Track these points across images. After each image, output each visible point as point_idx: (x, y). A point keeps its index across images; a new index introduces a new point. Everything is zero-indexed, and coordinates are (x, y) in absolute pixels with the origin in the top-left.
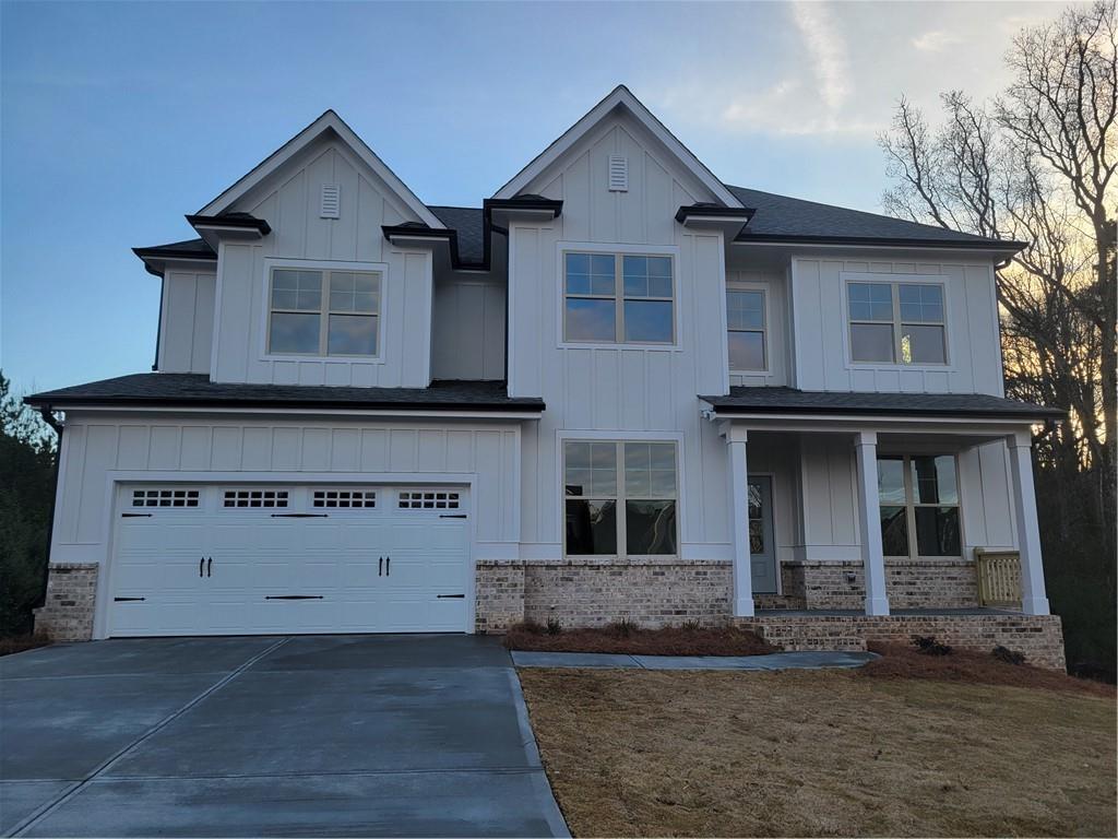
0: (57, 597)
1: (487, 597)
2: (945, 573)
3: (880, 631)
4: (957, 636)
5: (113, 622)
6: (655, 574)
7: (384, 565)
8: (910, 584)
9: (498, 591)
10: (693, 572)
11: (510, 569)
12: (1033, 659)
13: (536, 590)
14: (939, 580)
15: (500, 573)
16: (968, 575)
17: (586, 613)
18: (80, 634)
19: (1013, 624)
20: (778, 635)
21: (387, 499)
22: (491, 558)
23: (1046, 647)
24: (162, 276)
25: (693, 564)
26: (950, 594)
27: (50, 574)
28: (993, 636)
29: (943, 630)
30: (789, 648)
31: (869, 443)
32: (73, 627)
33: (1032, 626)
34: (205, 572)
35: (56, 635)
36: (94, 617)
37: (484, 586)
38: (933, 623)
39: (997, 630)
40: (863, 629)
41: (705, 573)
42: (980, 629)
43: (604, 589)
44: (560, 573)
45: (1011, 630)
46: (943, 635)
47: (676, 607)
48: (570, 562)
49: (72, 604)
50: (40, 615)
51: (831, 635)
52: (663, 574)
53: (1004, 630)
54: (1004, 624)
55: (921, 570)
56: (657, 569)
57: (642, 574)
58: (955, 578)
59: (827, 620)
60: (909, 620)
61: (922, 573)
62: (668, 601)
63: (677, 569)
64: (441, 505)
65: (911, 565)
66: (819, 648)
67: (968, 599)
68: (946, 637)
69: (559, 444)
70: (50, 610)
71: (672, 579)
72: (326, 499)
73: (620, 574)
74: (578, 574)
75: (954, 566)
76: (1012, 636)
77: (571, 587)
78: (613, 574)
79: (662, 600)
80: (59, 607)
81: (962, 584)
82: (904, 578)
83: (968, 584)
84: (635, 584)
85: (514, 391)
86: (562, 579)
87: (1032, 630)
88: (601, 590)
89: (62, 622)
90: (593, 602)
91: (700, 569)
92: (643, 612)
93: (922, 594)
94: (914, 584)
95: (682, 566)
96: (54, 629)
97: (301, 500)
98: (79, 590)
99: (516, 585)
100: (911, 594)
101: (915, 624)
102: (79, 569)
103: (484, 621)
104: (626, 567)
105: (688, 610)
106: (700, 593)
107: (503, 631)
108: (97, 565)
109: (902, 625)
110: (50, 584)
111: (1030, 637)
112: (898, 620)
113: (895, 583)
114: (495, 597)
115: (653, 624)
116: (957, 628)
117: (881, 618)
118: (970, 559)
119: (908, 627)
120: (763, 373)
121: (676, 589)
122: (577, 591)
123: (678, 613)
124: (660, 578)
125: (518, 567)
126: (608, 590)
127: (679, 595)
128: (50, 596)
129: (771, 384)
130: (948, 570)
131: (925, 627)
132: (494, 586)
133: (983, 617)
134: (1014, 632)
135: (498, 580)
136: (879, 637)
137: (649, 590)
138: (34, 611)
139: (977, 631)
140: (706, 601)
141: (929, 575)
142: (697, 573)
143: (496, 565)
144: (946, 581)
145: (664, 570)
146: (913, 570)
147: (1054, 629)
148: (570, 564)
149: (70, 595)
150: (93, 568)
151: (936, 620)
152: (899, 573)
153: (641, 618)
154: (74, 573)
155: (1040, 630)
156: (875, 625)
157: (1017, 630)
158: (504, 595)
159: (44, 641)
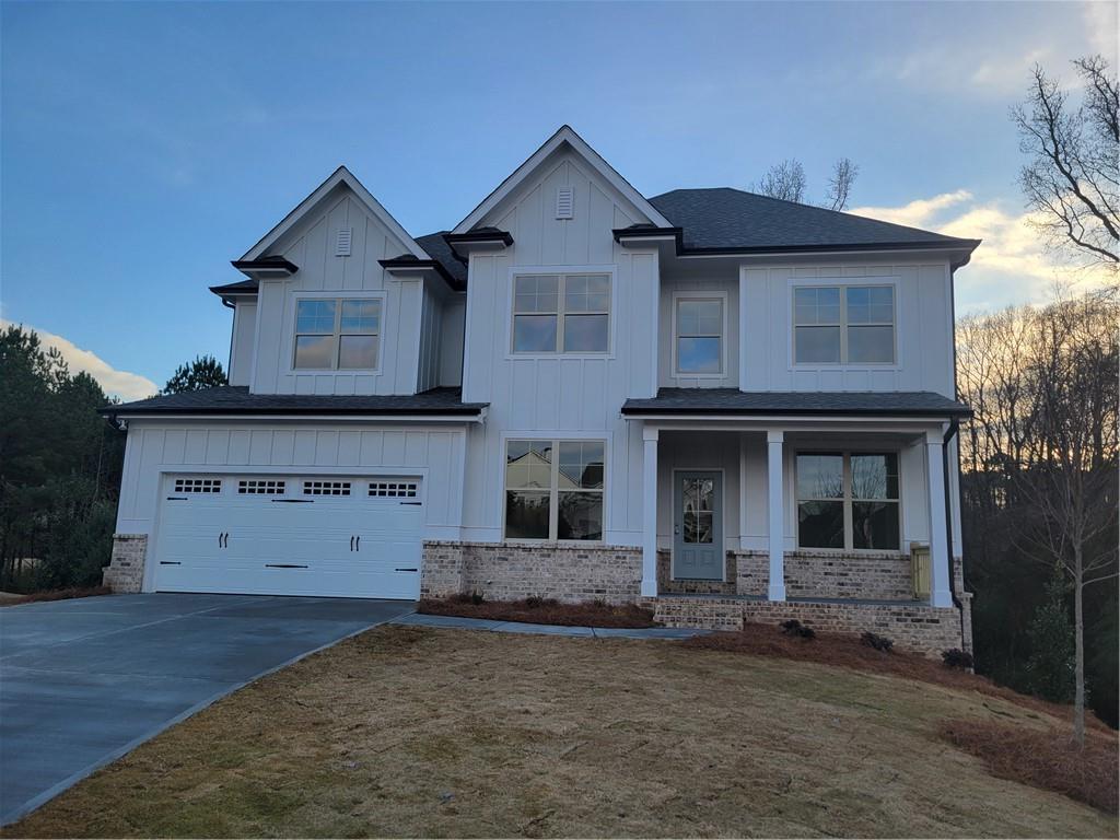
0: (119, 559)
1: (430, 572)
2: (879, 565)
3: (773, 615)
4: (850, 624)
5: (159, 580)
6: (580, 556)
7: (355, 542)
8: (842, 575)
9: (440, 567)
10: (614, 557)
11: (451, 548)
12: (928, 649)
13: (477, 568)
14: (872, 573)
15: (442, 552)
16: (902, 568)
17: (518, 589)
18: (133, 588)
19: (909, 615)
20: (668, 614)
21: (360, 488)
22: (434, 539)
23: (942, 638)
24: (234, 307)
25: (613, 549)
26: (883, 586)
27: (115, 542)
28: (887, 625)
29: (835, 617)
30: (670, 625)
31: (775, 440)
32: (127, 582)
33: (929, 618)
34: (223, 545)
35: (116, 588)
36: (143, 576)
37: (428, 562)
38: (826, 610)
39: (891, 620)
40: (756, 612)
41: (624, 558)
42: (874, 618)
43: (534, 569)
44: (497, 553)
45: (906, 620)
46: (835, 621)
47: (597, 586)
48: (506, 544)
49: (128, 565)
50: (107, 572)
51: (717, 615)
52: (586, 557)
53: (898, 620)
54: (900, 614)
55: (854, 562)
56: (582, 553)
57: (569, 557)
58: (890, 571)
59: (722, 602)
60: (802, 606)
61: (855, 565)
62: (590, 581)
63: (599, 553)
64: (402, 494)
65: (843, 558)
66: (698, 626)
67: (903, 592)
68: (838, 623)
69: (503, 442)
70: (113, 569)
71: (595, 561)
72: (312, 488)
73: (549, 556)
74: (511, 555)
75: (887, 558)
76: (906, 626)
77: (506, 566)
78: (542, 556)
79: (584, 580)
80: (119, 566)
81: (897, 577)
82: (835, 569)
83: (903, 577)
84: (562, 565)
85: (467, 398)
86: (499, 558)
87: (928, 621)
88: (531, 569)
89: (121, 578)
90: (524, 579)
91: (620, 554)
92: (567, 590)
93: (852, 585)
94: (846, 575)
95: (604, 551)
96: (116, 583)
97: (294, 489)
98: (133, 554)
99: (454, 562)
100: (842, 584)
101: (807, 610)
102: (133, 539)
103: (427, 591)
104: (554, 550)
105: (608, 590)
106: (619, 574)
107: (443, 600)
108: (146, 536)
109: (794, 611)
110: (114, 549)
111: (925, 627)
112: (791, 605)
113: (826, 574)
114: (437, 572)
115: (576, 600)
116: (850, 616)
117: (775, 603)
118: (908, 553)
119: (801, 612)
120: (718, 376)
121: (598, 571)
122: (511, 569)
123: (598, 592)
124: (584, 560)
125: (457, 547)
126: (537, 569)
127: (600, 576)
128: (114, 558)
129: (726, 386)
130: (882, 563)
131: (818, 613)
132: (436, 562)
133: (877, 607)
134: (909, 622)
135: (440, 557)
136: (771, 620)
137: (573, 571)
138: (103, 569)
139: (870, 619)
140: (624, 582)
141: (862, 568)
142: (618, 557)
143: (439, 545)
144: (879, 573)
145: (587, 553)
146: (846, 561)
147: (952, 621)
148: (505, 546)
149: (127, 558)
150: (144, 538)
151: (829, 607)
152: (831, 564)
153: (565, 595)
154: (130, 542)
155: (937, 622)
156: (768, 609)
157: (912, 621)
158: (445, 570)
159: (109, 592)
